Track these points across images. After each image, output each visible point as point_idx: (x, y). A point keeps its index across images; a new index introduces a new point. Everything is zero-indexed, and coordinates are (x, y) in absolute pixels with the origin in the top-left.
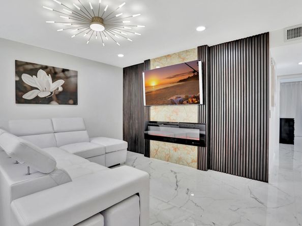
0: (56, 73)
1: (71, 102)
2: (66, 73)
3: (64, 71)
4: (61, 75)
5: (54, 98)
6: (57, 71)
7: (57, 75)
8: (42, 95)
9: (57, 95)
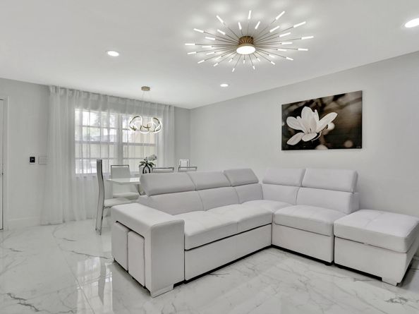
0: (324, 105)
1: (349, 143)
2: (340, 100)
3: (336, 98)
4: (333, 105)
5: (322, 140)
6: (325, 101)
7: (326, 108)
8: (307, 138)
9: (325, 137)
